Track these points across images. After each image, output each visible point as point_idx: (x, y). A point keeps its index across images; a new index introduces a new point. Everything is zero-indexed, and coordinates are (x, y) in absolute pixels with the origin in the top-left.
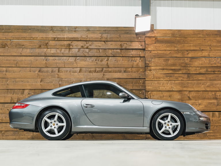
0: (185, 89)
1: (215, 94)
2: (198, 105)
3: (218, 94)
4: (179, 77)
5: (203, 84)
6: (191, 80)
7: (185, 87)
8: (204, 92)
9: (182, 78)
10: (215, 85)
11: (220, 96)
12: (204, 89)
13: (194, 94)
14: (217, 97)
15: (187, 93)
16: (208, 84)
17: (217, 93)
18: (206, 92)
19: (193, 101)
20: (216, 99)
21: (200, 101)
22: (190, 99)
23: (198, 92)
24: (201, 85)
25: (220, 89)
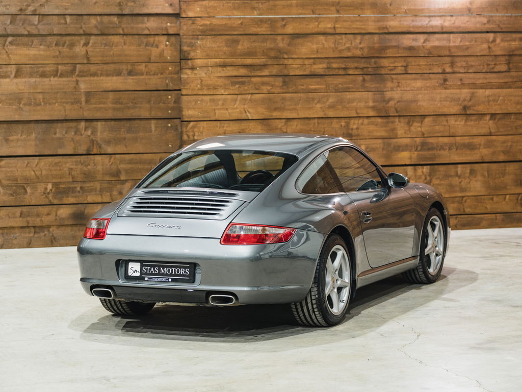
0: (276, 114)
1: (348, 124)
3: (354, 124)
4: (263, 84)
5: (319, 102)
6: (291, 90)
7: (276, 109)
8: (320, 121)
9: (269, 88)
10: (349, 103)
11: (358, 128)
12: (321, 114)
13: (297, 125)
14: (350, 132)
15: (280, 124)
16: (331, 100)
17: (352, 121)
18: (327, 121)
23: (307, 121)
24: (316, 104)
25: (358, 112)
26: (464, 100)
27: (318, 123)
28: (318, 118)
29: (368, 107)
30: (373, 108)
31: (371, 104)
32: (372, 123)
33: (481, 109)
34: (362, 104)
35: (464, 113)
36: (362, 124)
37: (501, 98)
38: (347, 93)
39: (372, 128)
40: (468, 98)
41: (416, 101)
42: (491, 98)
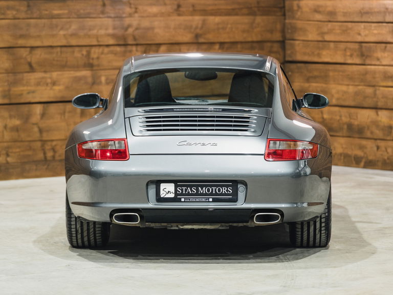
0: (21, 42)
1: (89, 53)
2: (49, 85)
3: (95, 53)
4: (8, 8)
5: (62, 29)
6: (35, 15)
7: (21, 36)
8: (64, 49)
9: (14, 13)
10: (90, 30)
11: (98, 58)
12: (64, 42)
13: (41, 55)
14: (91, 61)
15: (24, 53)
16: (74, 27)
17: (93, 50)
18: (69, 49)
19: (38, 75)
20: (90, 66)
21: (55, 75)
22: (32, 69)
23: (50, 50)
24: (59, 31)
25: (100, 39)
26: (197, 28)
27: (61, 52)
28: (61, 46)
29: (109, 35)
30: (113, 36)
31: (111, 31)
32: (112, 52)
33: (211, 37)
34: (102, 32)
35: (195, 41)
36: (102, 53)
37: (229, 26)
38: (88, 19)
39: (111, 57)
40: (200, 26)
41: (152, 28)
42: (220, 26)
